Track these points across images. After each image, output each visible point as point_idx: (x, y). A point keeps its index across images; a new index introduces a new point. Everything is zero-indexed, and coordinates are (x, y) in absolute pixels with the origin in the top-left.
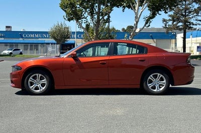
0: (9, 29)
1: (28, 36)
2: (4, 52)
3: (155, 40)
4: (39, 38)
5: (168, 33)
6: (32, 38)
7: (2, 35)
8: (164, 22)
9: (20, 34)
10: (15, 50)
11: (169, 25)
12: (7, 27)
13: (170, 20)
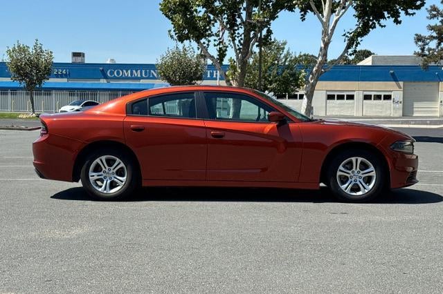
0: (79, 60)
1: (118, 73)
2: (63, 109)
3: (401, 83)
4: (142, 78)
5: (426, 67)
6: (127, 78)
7: (64, 72)
8: (420, 43)
9: (101, 70)
10: (86, 104)
11: (429, 50)
12: (75, 55)
13: (432, 38)
